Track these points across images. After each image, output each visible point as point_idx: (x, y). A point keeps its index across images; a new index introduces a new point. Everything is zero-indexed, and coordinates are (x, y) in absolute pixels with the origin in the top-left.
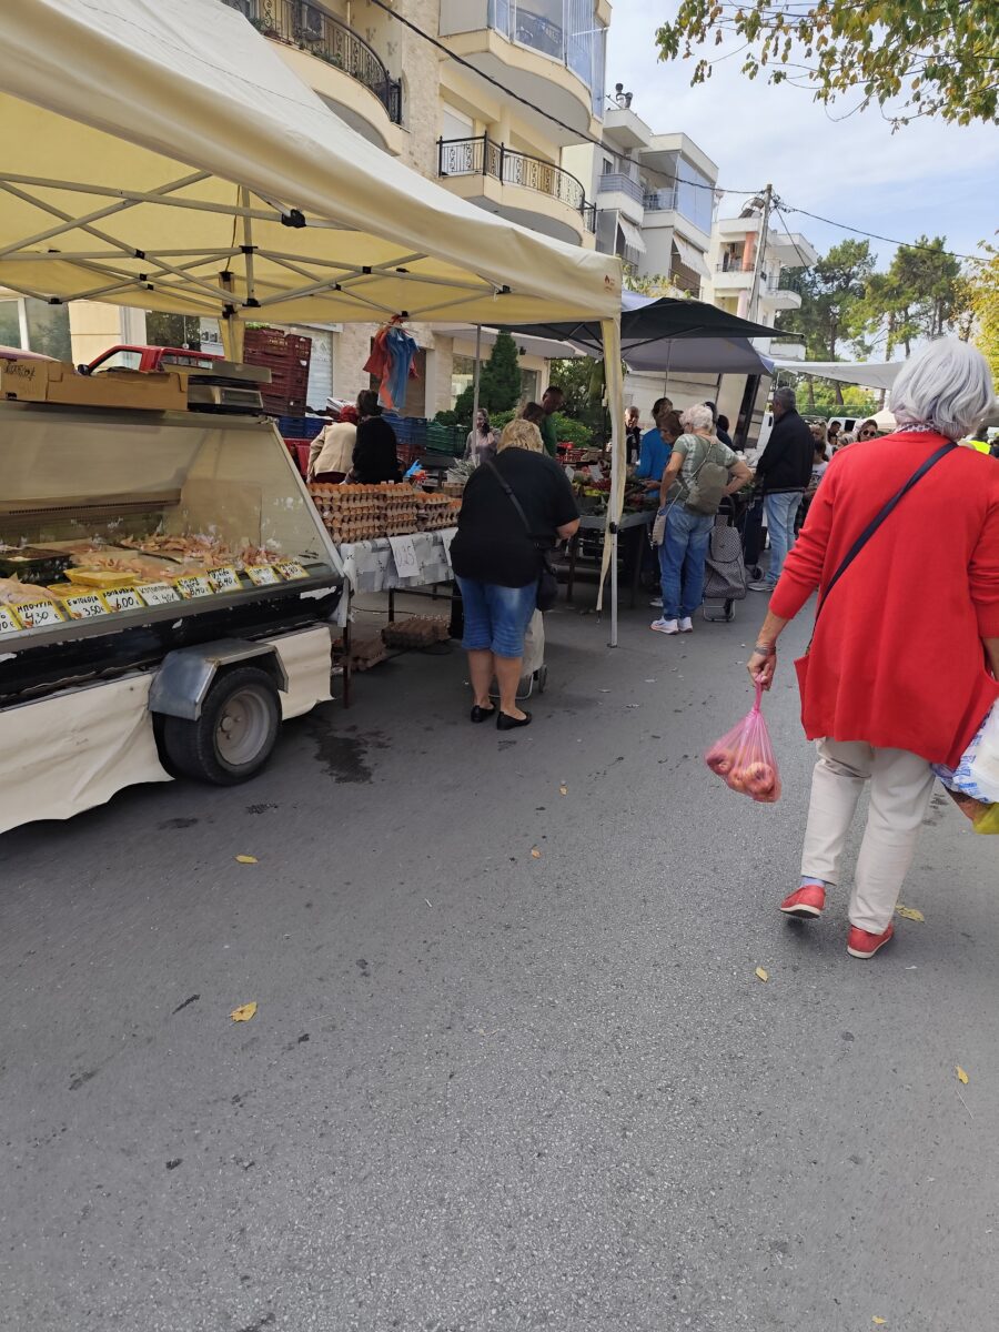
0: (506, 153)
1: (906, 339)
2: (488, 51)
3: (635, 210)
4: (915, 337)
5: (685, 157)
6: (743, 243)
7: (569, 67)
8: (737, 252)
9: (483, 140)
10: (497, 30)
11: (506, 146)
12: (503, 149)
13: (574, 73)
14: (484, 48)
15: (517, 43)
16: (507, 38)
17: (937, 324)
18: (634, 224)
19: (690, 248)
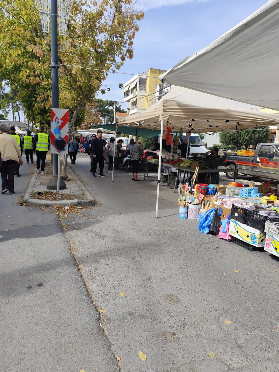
1: (17, 111)
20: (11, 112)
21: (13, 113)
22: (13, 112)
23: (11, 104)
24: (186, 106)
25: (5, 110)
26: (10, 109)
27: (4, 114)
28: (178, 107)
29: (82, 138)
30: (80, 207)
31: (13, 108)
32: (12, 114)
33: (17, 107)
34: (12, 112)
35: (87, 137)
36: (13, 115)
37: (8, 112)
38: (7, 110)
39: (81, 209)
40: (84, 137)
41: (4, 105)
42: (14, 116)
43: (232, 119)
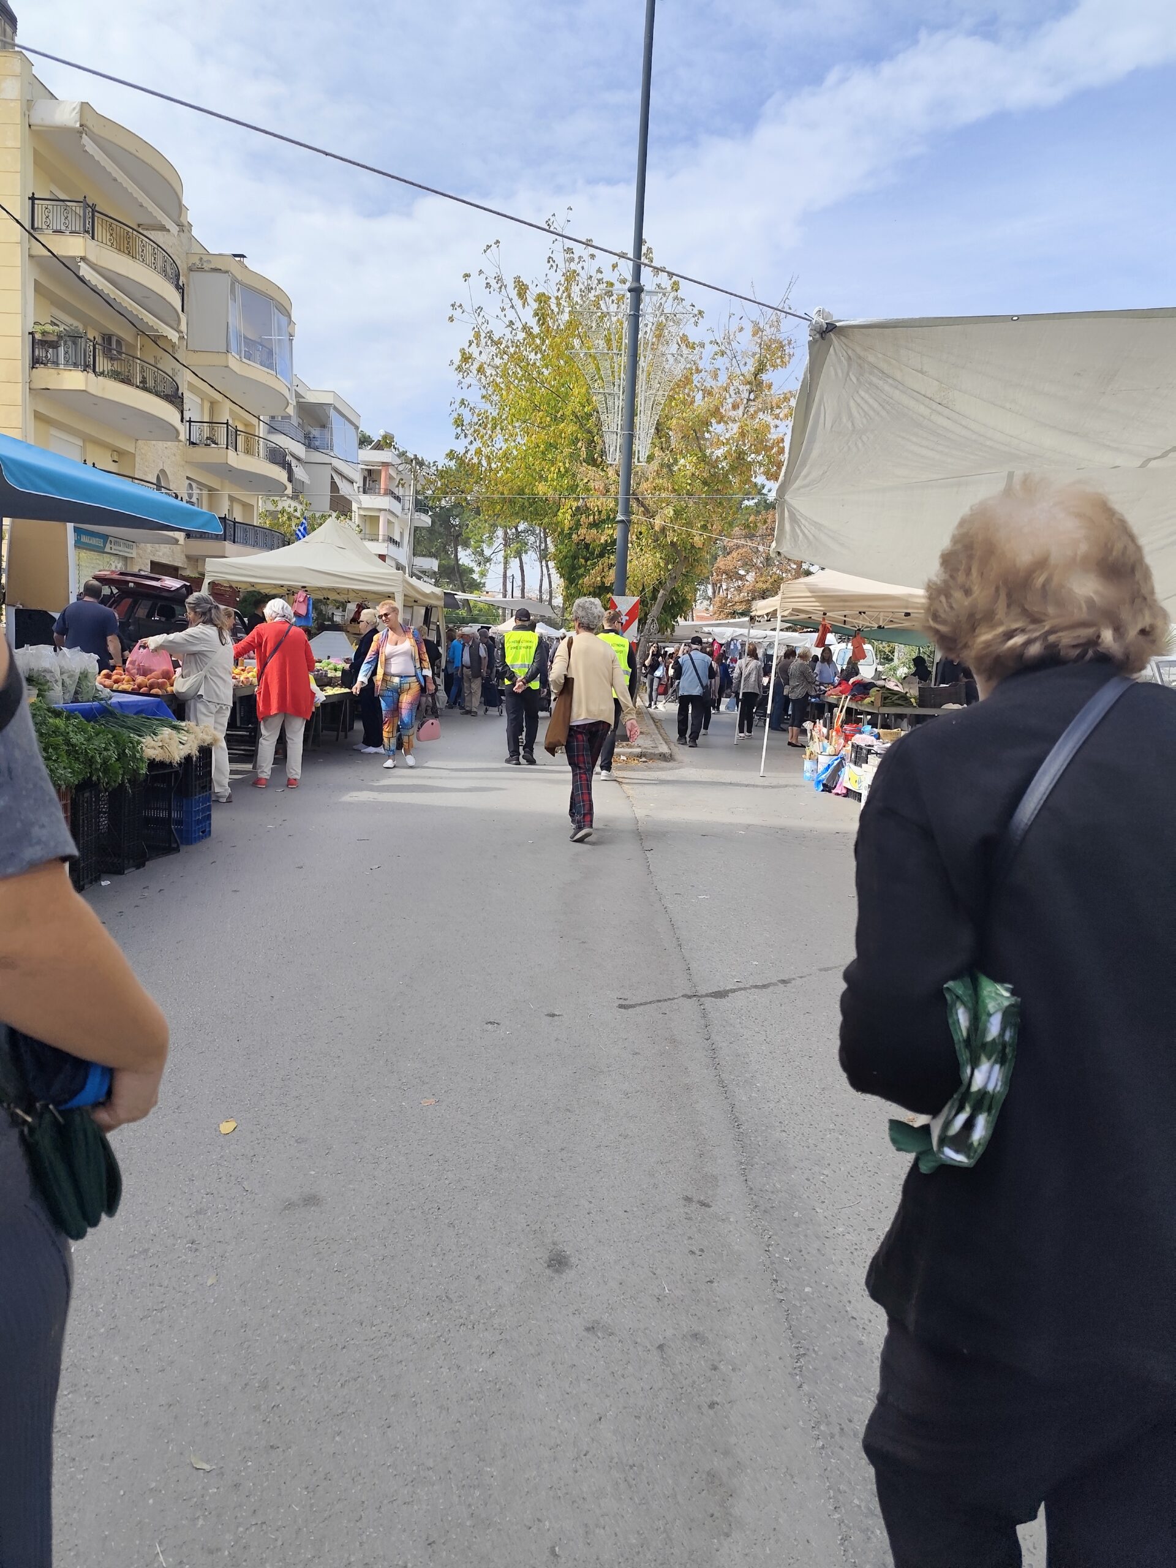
0: (238, 432)
1: (519, 554)
2: (227, 367)
3: (299, 449)
4: (526, 552)
5: (335, 408)
6: (380, 471)
7: (278, 376)
8: (374, 476)
9: (225, 425)
10: (233, 354)
11: (238, 428)
12: (237, 431)
13: (281, 378)
14: (225, 364)
15: (244, 360)
16: (238, 357)
17: (543, 539)
18: (298, 459)
19: (344, 480)
20: (500, 557)
21: (506, 563)
22: (506, 558)
23: (500, 533)
24: (823, 592)
25: (482, 553)
26: (495, 549)
27: (473, 565)
28: (809, 594)
29: (716, 646)
30: (644, 759)
31: (505, 545)
32: (502, 565)
33: (518, 542)
34: (502, 560)
35: (728, 644)
36: (505, 569)
37: (488, 560)
38: (487, 552)
39: (644, 762)
40: (721, 645)
41: (478, 538)
42: (509, 574)
43: (916, 611)
